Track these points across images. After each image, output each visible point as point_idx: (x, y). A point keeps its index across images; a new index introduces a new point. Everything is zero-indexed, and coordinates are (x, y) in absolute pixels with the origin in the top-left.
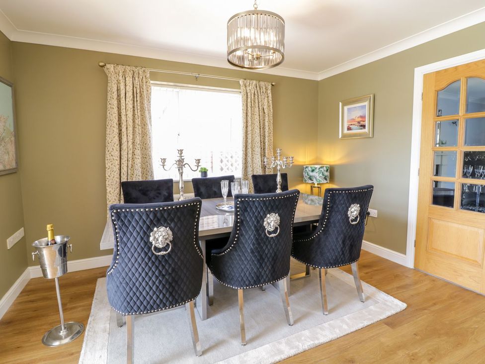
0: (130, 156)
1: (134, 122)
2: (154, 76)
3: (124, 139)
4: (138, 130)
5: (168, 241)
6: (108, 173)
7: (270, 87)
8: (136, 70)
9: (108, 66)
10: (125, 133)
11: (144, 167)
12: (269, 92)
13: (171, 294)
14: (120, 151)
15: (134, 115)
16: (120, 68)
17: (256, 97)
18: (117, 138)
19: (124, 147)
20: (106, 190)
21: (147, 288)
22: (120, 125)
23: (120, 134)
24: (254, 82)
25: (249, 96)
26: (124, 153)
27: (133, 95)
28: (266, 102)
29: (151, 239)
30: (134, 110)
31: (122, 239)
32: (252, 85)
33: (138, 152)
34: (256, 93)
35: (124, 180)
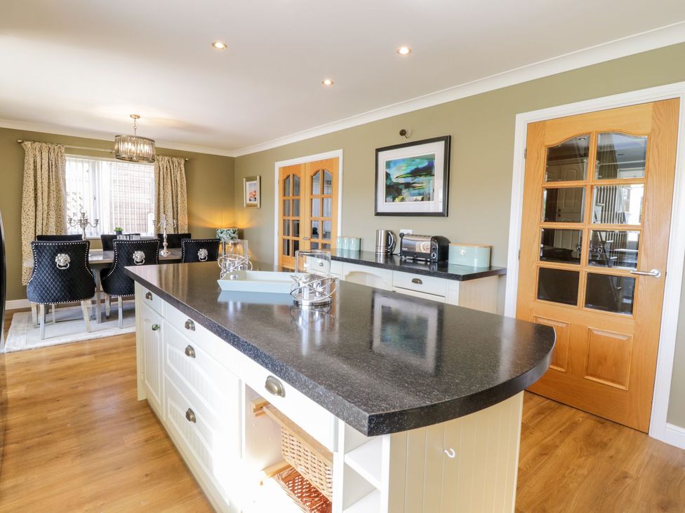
0: (45, 216)
1: (49, 188)
2: (69, 151)
3: (40, 202)
4: (53, 195)
5: (67, 262)
6: (23, 229)
7: (183, 162)
8: (52, 147)
9: (26, 143)
10: (41, 197)
11: (58, 225)
12: (182, 166)
13: (70, 293)
14: (36, 211)
15: (49, 183)
16: (37, 145)
17: (169, 170)
18: (33, 201)
19: (40, 208)
20: (22, 243)
21: (54, 289)
22: (36, 190)
23: (36, 197)
24: (166, 158)
25: (161, 169)
26: (39, 214)
27: (49, 166)
28: (180, 175)
29: (56, 260)
30: (49, 179)
31: (38, 260)
32: (164, 161)
33: (52, 213)
34: (168, 167)
35: (39, 233)
